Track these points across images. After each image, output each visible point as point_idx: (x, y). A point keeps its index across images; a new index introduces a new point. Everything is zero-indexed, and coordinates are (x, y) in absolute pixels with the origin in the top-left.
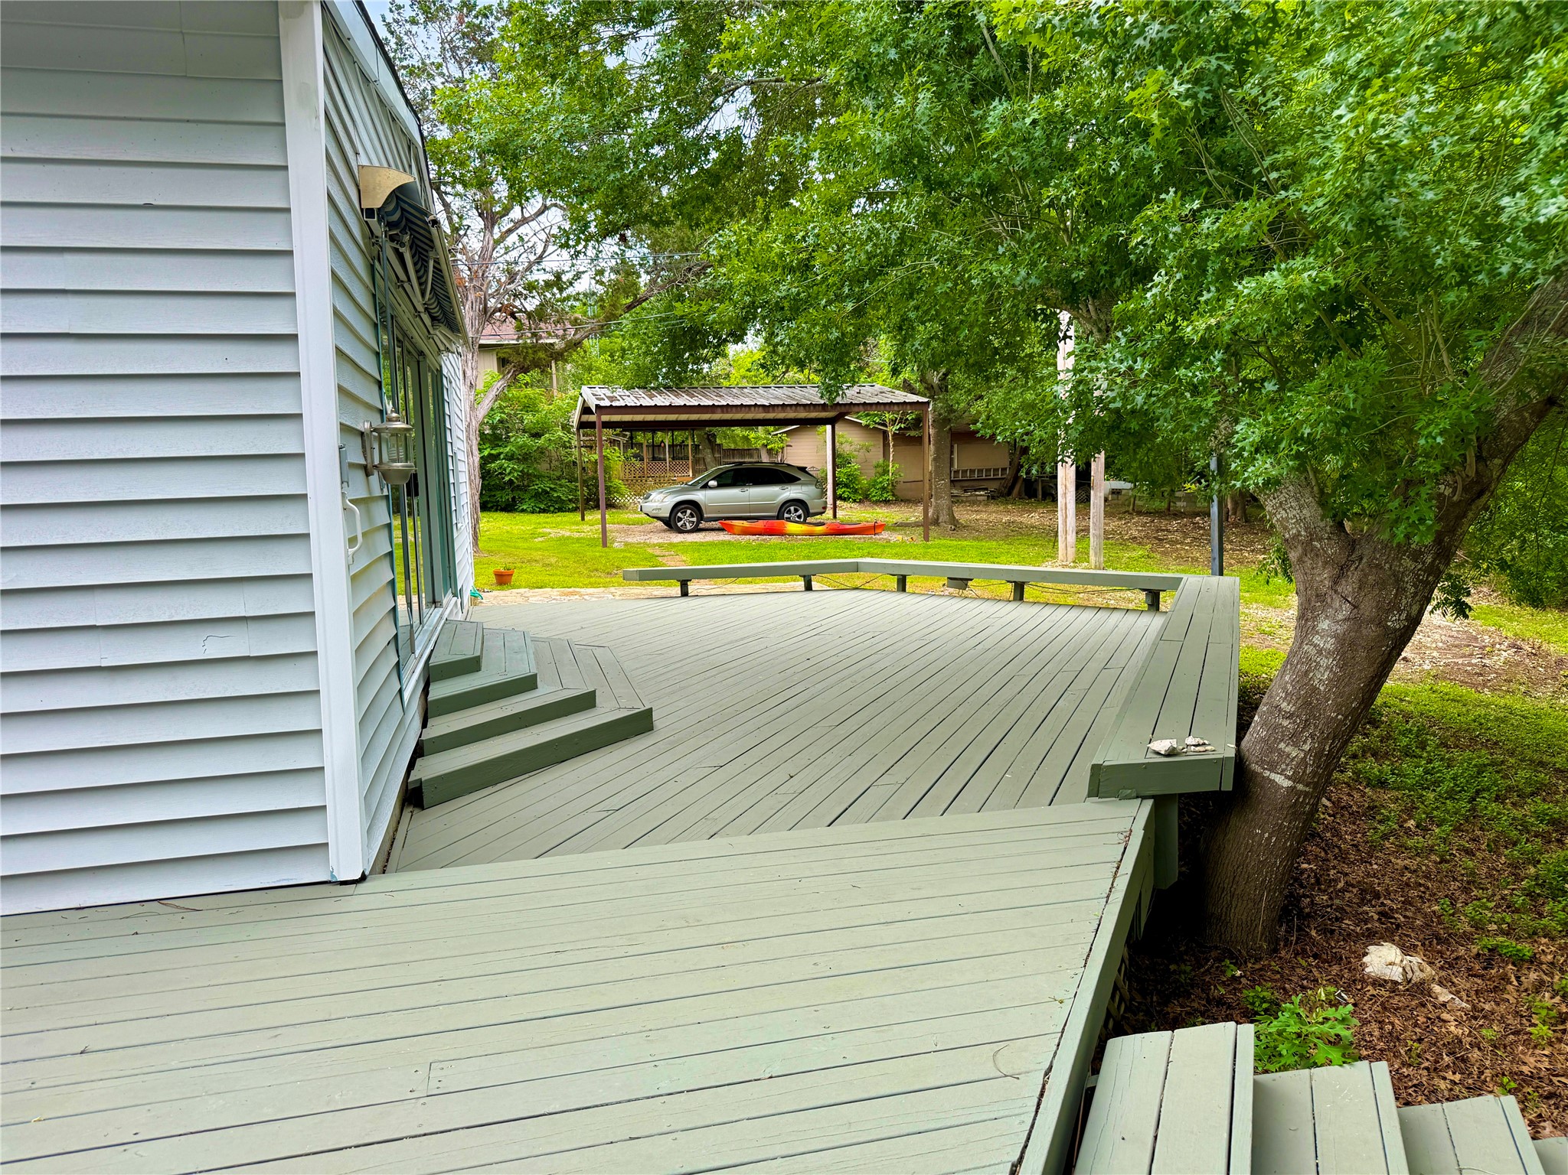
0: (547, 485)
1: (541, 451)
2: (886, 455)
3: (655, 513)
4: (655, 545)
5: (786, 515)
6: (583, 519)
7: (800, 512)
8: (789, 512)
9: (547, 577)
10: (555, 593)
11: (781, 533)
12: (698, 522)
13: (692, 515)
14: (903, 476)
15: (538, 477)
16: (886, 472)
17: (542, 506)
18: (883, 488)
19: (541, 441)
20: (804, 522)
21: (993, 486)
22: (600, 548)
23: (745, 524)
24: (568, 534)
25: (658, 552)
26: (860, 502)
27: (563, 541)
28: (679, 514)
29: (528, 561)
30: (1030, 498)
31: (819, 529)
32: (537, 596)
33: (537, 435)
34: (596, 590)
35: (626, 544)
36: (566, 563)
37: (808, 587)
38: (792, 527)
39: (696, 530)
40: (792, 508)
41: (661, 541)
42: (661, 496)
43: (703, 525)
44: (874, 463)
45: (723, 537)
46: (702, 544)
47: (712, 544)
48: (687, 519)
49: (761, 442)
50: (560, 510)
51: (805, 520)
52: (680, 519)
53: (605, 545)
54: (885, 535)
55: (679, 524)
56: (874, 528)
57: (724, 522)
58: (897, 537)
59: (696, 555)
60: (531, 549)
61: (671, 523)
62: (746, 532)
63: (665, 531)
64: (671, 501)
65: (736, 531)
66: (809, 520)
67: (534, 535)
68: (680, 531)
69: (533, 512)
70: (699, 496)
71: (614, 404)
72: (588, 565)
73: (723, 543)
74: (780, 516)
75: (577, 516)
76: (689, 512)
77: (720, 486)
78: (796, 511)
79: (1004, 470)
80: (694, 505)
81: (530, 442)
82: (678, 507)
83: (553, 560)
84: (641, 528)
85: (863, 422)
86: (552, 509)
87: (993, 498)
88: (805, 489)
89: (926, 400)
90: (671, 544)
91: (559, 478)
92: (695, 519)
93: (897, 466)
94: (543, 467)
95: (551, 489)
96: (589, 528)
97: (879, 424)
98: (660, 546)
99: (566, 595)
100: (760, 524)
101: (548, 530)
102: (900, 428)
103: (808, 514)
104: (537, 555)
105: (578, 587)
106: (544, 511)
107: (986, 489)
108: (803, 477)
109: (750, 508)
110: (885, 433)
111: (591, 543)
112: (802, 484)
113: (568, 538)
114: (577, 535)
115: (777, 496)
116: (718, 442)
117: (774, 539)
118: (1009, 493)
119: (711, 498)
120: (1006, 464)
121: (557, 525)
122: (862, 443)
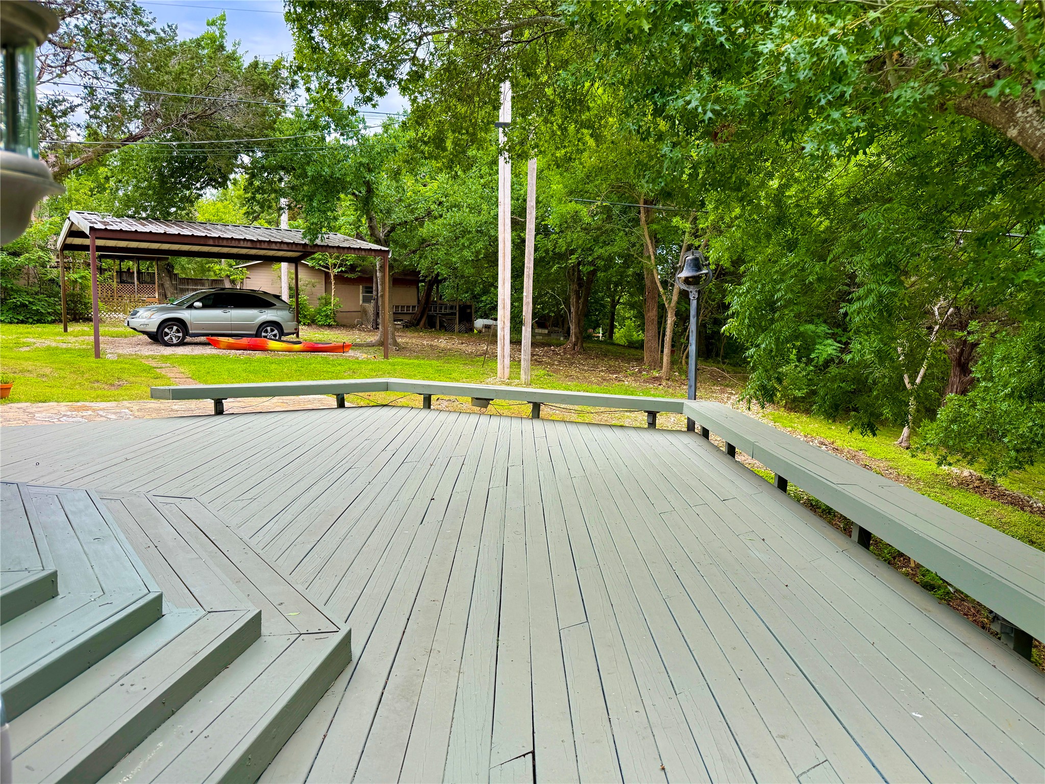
0: (26, 299)
1: (19, 268)
2: (327, 289)
3: (142, 328)
4: (147, 357)
5: (263, 334)
6: (66, 330)
7: (276, 332)
8: (266, 331)
9: (48, 390)
10: (63, 407)
11: (263, 349)
12: (184, 338)
13: (178, 331)
14: (343, 307)
15: (16, 291)
16: (327, 303)
17: (21, 318)
18: (327, 316)
19: (21, 259)
20: (280, 340)
21: (407, 318)
22: (93, 359)
23: (231, 340)
24: (54, 344)
25: (154, 364)
26: (309, 325)
27: (52, 351)
28: (166, 330)
29: (21, 371)
30: (431, 328)
31: (297, 347)
32: (44, 412)
33: (16, 254)
34: (108, 404)
35: (119, 356)
36: (62, 373)
37: (341, 404)
38: (273, 345)
39: (182, 343)
40: (269, 328)
41: (152, 353)
42: (148, 314)
43: (188, 339)
44: (319, 296)
45: (209, 351)
46: (193, 357)
47: (202, 357)
48: (173, 334)
49: (223, 274)
50: (39, 321)
51: (280, 338)
52: (167, 334)
53: (97, 355)
54: (351, 353)
55: (166, 338)
56: (343, 348)
57: (211, 338)
58: (361, 355)
59: (193, 367)
60: (19, 359)
61: (157, 337)
62: (230, 347)
63: (151, 344)
64: (159, 318)
65: (221, 346)
66: (283, 338)
67: (18, 345)
68: (167, 344)
69: (11, 323)
70: (185, 315)
71: (109, 228)
72: (86, 376)
73: (213, 357)
74: (258, 335)
75: (60, 328)
76: (175, 328)
77: (205, 307)
78: (272, 330)
79: (414, 307)
80: (181, 323)
81: (9, 259)
82: (165, 323)
83: (47, 371)
84: (126, 340)
85: (310, 264)
86: (30, 320)
87: (407, 327)
88: (280, 313)
89: (387, 249)
90: (163, 356)
91: (36, 294)
92: (180, 335)
93: (338, 299)
94: (21, 283)
95: (30, 302)
96: (74, 339)
97: (323, 266)
98: (153, 358)
99: (78, 409)
100: (245, 341)
101: (33, 340)
102: (342, 271)
103: (282, 333)
104: (28, 365)
105: (86, 400)
106: (22, 322)
107: (402, 320)
108: (278, 304)
109: (232, 327)
110: (327, 275)
111: (82, 353)
112: (277, 309)
113: (57, 348)
114: (64, 346)
115: (256, 318)
116: (176, 272)
117: (258, 355)
118: (418, 324)
119: (198, 317)
120: (415, 303)
121: (40, 335)
122: (309, 280)
